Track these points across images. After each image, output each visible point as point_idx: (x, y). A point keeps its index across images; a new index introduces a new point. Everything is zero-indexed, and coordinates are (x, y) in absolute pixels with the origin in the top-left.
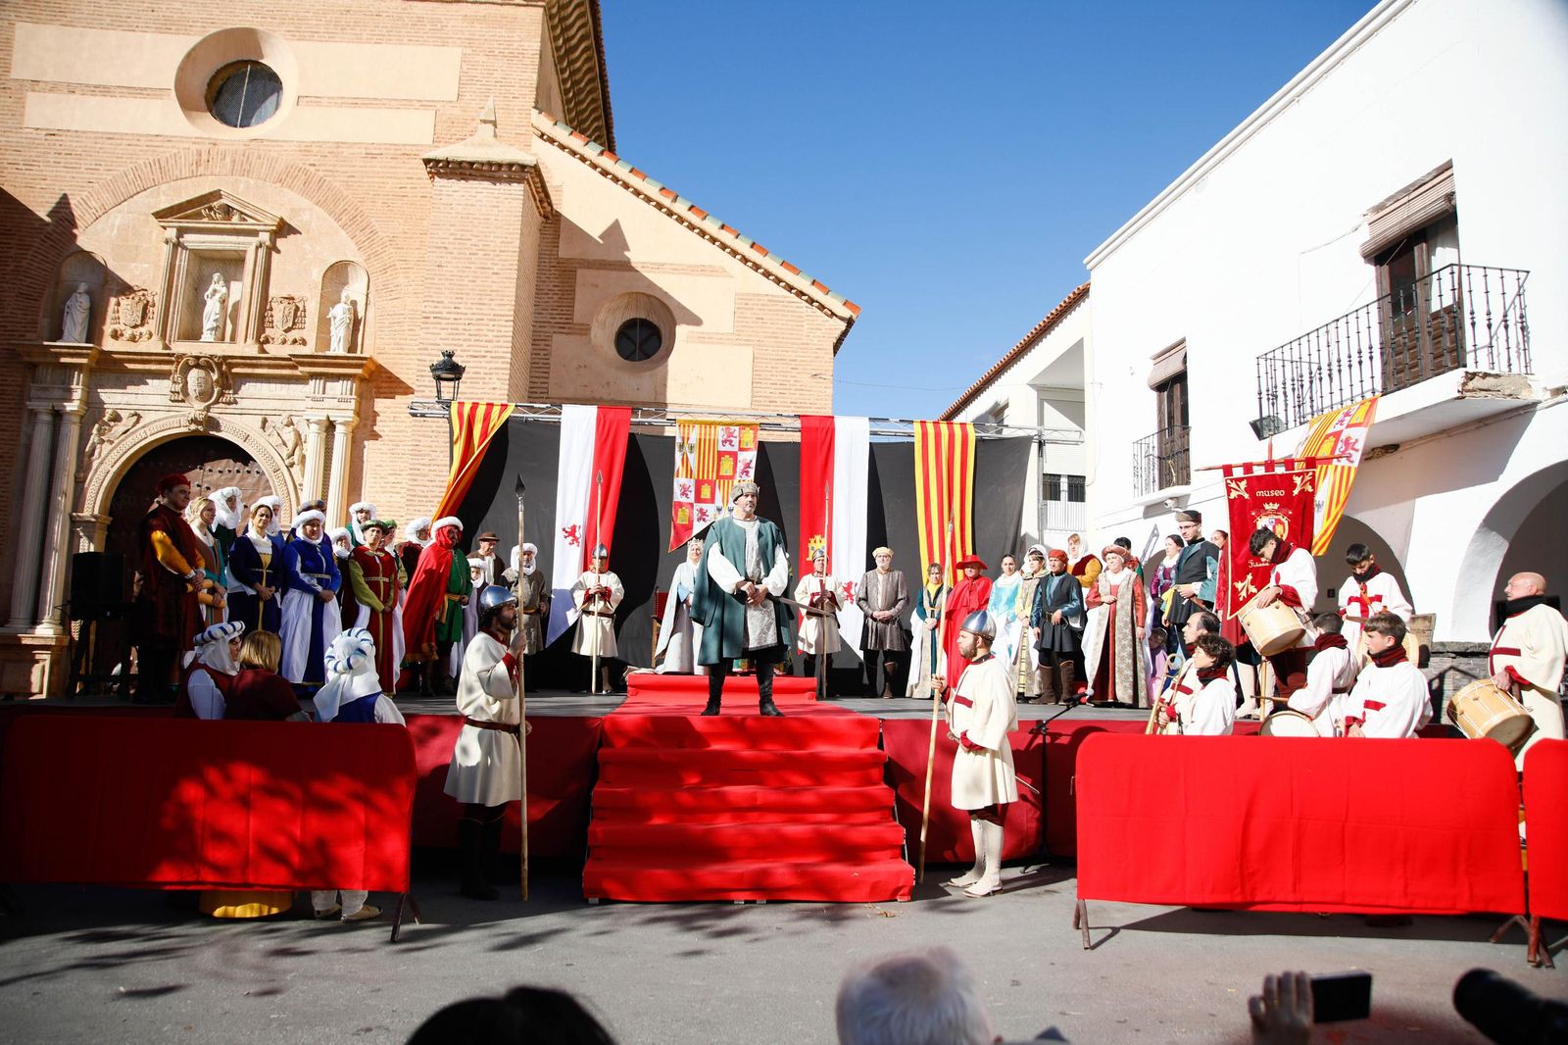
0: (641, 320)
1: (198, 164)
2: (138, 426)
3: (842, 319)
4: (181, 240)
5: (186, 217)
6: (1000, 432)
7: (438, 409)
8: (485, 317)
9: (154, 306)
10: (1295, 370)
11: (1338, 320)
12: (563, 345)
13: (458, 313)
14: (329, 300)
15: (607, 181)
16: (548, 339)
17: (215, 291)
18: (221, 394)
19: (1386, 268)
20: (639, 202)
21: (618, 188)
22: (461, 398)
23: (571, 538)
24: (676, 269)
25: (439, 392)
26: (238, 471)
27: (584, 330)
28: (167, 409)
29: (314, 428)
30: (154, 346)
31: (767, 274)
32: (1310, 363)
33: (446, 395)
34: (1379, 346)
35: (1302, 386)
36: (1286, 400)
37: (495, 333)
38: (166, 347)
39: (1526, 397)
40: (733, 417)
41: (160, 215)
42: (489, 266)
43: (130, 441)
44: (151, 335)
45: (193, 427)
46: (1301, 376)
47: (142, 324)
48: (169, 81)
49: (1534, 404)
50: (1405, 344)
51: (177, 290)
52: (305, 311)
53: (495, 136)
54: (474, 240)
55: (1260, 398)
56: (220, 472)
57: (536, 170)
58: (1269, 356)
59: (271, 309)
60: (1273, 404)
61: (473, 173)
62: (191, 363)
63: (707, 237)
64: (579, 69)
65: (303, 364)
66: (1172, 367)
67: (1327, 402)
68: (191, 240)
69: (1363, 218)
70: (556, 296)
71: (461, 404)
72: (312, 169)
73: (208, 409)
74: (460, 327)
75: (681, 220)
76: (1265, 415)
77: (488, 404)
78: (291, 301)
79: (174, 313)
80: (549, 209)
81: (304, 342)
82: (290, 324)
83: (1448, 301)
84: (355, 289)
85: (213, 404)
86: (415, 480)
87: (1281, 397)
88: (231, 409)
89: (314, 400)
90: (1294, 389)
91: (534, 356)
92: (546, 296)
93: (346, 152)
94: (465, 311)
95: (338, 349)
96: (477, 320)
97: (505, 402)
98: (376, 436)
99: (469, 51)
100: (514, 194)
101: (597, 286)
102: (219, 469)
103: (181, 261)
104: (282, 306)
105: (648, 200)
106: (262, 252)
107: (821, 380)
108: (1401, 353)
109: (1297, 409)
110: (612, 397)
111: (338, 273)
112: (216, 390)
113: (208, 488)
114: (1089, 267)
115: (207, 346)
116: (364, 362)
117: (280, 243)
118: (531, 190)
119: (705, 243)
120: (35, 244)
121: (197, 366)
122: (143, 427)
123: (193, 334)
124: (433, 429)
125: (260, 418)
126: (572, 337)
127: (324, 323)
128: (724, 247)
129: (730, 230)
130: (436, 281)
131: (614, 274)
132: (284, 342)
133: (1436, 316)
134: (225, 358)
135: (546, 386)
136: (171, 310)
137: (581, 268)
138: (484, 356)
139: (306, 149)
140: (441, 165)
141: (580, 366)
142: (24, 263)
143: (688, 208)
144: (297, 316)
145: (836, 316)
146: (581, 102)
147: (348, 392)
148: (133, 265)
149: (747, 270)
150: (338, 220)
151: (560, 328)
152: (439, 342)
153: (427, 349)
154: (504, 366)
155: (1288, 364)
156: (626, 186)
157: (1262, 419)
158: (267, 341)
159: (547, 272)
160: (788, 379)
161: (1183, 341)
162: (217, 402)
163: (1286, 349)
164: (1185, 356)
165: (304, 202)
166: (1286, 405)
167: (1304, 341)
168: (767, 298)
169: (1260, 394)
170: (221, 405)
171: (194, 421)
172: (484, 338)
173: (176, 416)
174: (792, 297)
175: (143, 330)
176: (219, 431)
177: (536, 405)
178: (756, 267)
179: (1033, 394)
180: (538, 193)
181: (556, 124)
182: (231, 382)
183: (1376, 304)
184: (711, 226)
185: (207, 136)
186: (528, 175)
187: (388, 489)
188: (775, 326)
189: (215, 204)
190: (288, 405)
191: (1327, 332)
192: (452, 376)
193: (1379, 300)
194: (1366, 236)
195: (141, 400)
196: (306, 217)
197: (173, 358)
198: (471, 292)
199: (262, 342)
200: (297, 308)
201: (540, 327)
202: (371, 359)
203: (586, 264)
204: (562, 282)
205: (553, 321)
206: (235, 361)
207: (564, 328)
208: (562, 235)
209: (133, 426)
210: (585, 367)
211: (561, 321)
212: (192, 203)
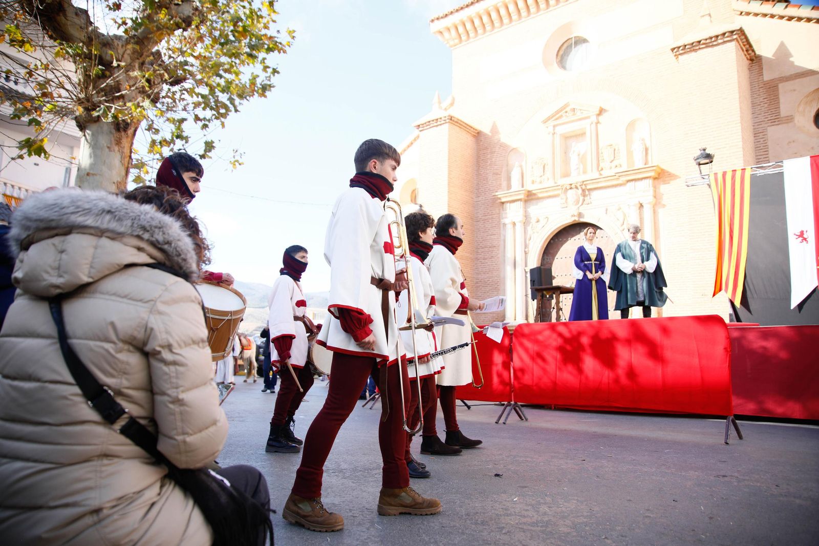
2: (548, 223)
4: (555, 131)
5: (556, 119)
7: (701, 180)
8: (722, 125)
9: (548, 165)
12: (775, 133)
13: (705, 127)
16: (764, 132)
18: (584, 200)
22: (715, 171)
23: (801, 239)
25: (701, 171)
27: (790, 120)
28: (560, 212)
29: (632, 209)
30: (551, 183)
33: (705, 172)
37: (730, 132)
38: (556, 183)
41: (545, 122)
42: (720, 95)
43: (546, 230)
44: (548, 179)
45: (573, 220)
47: (544, 175)
48: (539, 59)
51: (557, 154)
52: (619, 150)
53: (711, 21)
54: (709, 83)
57: (741, 32)
59: (602, 153)
61: (701, 46)
62: (568, 188)
65: (622, 176)
68: (559, 130)
70: (766, 105)
71: (716, 174)
73: (578, 209)
74: (707, 134)
77: (733, 171)
78: (611, 147)
79: (557, 166)
80: (753, 54)
81: (621, 166)
82: (612, 158)
85: (581, 206)
88: (589, 206)
89: (630, 193)
91: (756, 143)
92: (759, 106)
93: (628, 62)
94: (709, 125)
95: (639, 164)
96: (717, 127)
97: (744, 168)
100: (728, 51)
103: (556, 141)
104: (607, 150)
106: (593, 126)
111: (631, 126)
112: (581, 199)
115: (575, 178)
116: (654, 168)
117: (601, 118)
118: (740, 45)
120: (497, 150)
121: (571, 188)
123: (566, 175)
125: (604, 209)
126: (780, 126)
127: (630, 154)
132: (611, 168)
134: (583, 182)
135: (767, 159)
137: (781, 83)
138: (726, 147)
140: (681, 48)
141: (790, 142)
142: (493, 160)
144: (615, 153)
147: (648, 187)
150: (629, 99)
151: (772, 122)
152: (696, 145)
154: (738, 150)
158: (602, 169)
159: (758, 92)
162: (582, 204)
165: (610, 95)
170: (584, 206)
171: (573, 216)
172: (723, 137)
173: (565, 215)
175: (544, 177)
176: (585, 219)
177: (764, 165)
180: (744, 45)
181: (749, 3)
182: (587, 193)
185: (560, 78)
186: (737, 36)
189: (568, 109)
190: (617, 200)
192: (707, 161)
195: (548, 210)
196: (613, 102)
197: (560, 187)
199: (600, 169)
200: (615, 150)
201: (758, 125)
202: (657, 166)
203: (785, 79)
204: (769, 95)
205: (766, 120)
206: (587, 182)
207: (775, 122)
208: (764, 67)
209: (546, 223)
210: (793, 141)
211: (772, 118)
212: (557, 112)
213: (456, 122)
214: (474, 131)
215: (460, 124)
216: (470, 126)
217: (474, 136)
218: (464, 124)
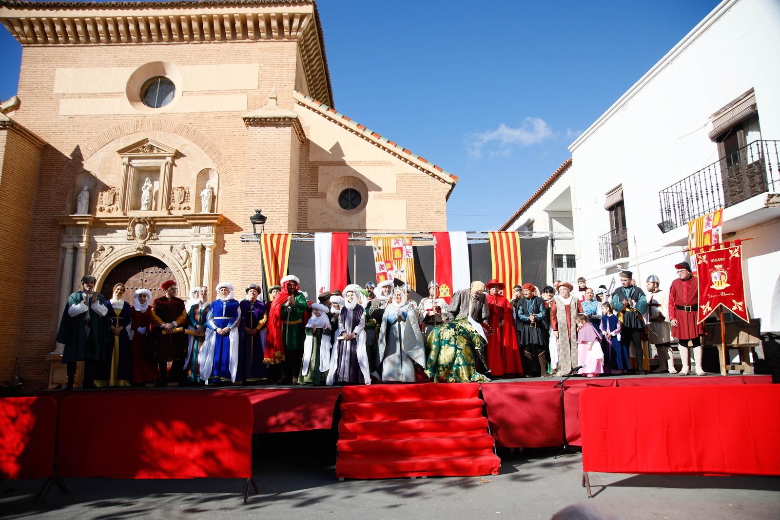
0: (351, 189)
1: (137, 126)
2: (113, 252)
3: (449, 183)
4: (130, 163)
5: (132, 152)
6: (531, 235)
7: (254, 238)
8: (276, 192)
9: (118, 195)
10: (679, 197)
11: (699, 171)
12: (313, 204)
13: (262, 191)
14: (200, 187)
15: (331, 123)
16: (306, 201)
17: (147, 186)
18: (151, 235)
19: (722, 143)
20: (347, 132)
21: (337, 126)
22: (265, 232)
24: (367, 164)
25: (255, 229)
26: (160, 272)
27: (323, 196)
28: (126, 243)
29: (195, 249)
30: (119, 214)
31: (411, 164)
32: (686, 193)
33: (258, 231)
34: (722, 183)
35: (683, 205)
36: (675, 213)
37: (280, 200)
38: (125, 214)
40: (399, 235)
41: (120, 152)
42: (276, 167)
43: (109, 260)
44: (117, 209)
45: (138, 252)
46: (682, 200)
47: (113, 204)
48: (123, 88)
50: (735, 181)
51: (129, 187)
52: (189, 193)
53: (277, 105)
54: (269, 156)
55: (662, 212)
56: (152, 273)
57: (297, 119)
58: (665, 191)
59: (173, 194)
60: (669, 215)
61: (267, 123)
62: (137, 221)
63: (381, 147)
64: (315, 70)
65: (189, 219)
66: (616, 198)
67: (696, 212)
68: (135, 163)
69: (709, 119)
70: (309, 180)
71: (266, 235)
72: (190, 125)
73: (145, 243)
74: (263, 197)
75: (368, 139)
76: (665, 220)
77: (278, 234)
78: (182, 189)
79: (128, 197)
80: (304, 138)
81: (189, 209)
82: (182, 200)
83: (756, 158)
84: (213, 182)
85: (148, 240)
86: (245, 273)
87: (673, 211)
88: (156, 242)
89: (195, 236)
90: (679, 207)
91: (299, 210)
92: (304, 180)
93: (205, 116)
94: (267, 190)
95: (205, 211)
96: (271, 194)
97: (287, 233)
98: (225, 252)
99: (262, 65)
100: (286, 133)
101: (328, 174)
102: (151, 271)
103: (130, 173)
104: (178, 192)
105: (352, 131)
106: (168, 166)
107: (440, 214)
108: (734, 186)
109: (681, 217)
110: (338, 228)
111: (204, 174)
112: (149, 233)
113: (146, 281)
114: (571, 151)
115: (144, 212)
116: (218, 216)
117: (176, 161)
118: (295, 129)
119: (380, 150)
120: (64, 169)
121: (139, 222)
122: (115, 253)
123: (137, 207)
124: (253, 247)
125: (170, 246)
126: (317, 199)
127: (198, 199)
128: (389, 151)
129: (392, 143)
130: (251, 176)
131: (337, 168)
132: (180, 209)
133: (750, 166)
134: (152, 218)
135: (306, 224)
136: (126, 196)
137: (320, 165)
138: (276, 211)
139: (187, 116)
140: (251, 120)
141: (322, 214)
142: (59, 178)
143: (371, 134)
144: (185, 196)
145: (446, 182)
146: (317, 85)
147: (211, 232)
148: (109, 176)
149: (402, 162)
150: (203, 149)
151: (311, 195)
152: (253, 205)
153: (248, 209)
154: (285, 215)
155: (675, 195)
156: (341, 125)
157: (663, 222)
158: (172, 209)
159: (304, 169)
160: (424, 214)
161: (621, 185)
162: (149, 239)
163: (674, 187)
164: (622, 193)
165: (187, 142)
166: (676, 215)
167: (683, 182)
168: (412, 175)
169: (662, 210)
170: (151, 241)
171: (139, 249)
172: (275, 202)
173: (130, 247)
174: (424, 174)
175: (114, 206)
176: (151, 253)
177: (302, 234)
178: (406, 160)
179: (547, 215)
180: (298, 130)
181: (305, 97)
182: (155, 229)
183: (719, 163)
184: (383, 142)
185: (141, 113)
186: (294, 122)
187: (232, 278)
188: (416, 189)
189: (146, 145)
190: (182, 239)
191: (694, 178)
192: (261, 222)
193: (720, 160)
194: (711, 128)
195: (114, 240)
196: (188, 148)
197: (128, 219)
198: (268, 180)
199: (170, 209)
200: (185, 192)
201: (302, 195)
202: (221, 215)
203: (323, 164)
204: (312, 173)
205: (308, 192)
206: (157, 219)
207: (313, 195)
208: (311, 150)
209: (110, 253)
210: (325, 213)
211: (312, 192)
212: (134, 145)
213: (18, 130)
214: (41, 143)
215: (23, 133)
216: (35, 137)
217: (39, 148)
218: (28, 134)
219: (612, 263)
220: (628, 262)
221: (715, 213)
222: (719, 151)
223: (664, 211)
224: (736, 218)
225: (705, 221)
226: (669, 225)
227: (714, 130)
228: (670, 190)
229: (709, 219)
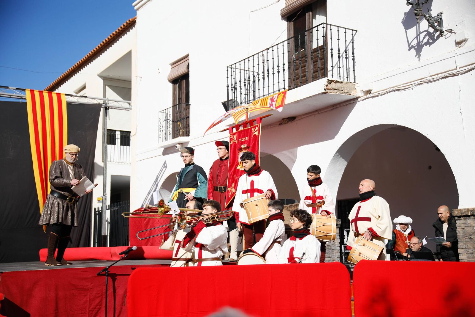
10: (246, 75)
11: (268, 49)
19: (292, 23)
32: (254, 72)
34: (288, 64)
35: (249, 83)
36: (241, 91)
39: (354, 94)
46: (249, 78)
49: (357, 98)
50: (300, 63)
55: (228, 89)
58: (233, 66)
60: (234, 92)
66: (181, 70)
67: (261, 94)
76: (230, 99)
83: (321, 43)
87: (238, 89)
90: (245, 85)
108: (298, 69)
109: (246, 96)
114: (136, 8)
133: (315, 50)
155: (242, 72)
157: (228, 101)
161: (187, 56)
163: (242, 63)
164: (188, 65)
166: (241, 94)
167: (251, 59)
169: (228, 86)
179: (101, 81)
183: (287, 42)
193: (288, 39)
194: (282, 5)
219: (171, 141)
220: (188, 143)
221: (279, 94)
222: (288, 31)
223: (230, 88)
224: (298, 102)
225: (269, 101)
226: (233, 104)
227: (286, 7)
228: (238, 65)
229: (272, 100)
